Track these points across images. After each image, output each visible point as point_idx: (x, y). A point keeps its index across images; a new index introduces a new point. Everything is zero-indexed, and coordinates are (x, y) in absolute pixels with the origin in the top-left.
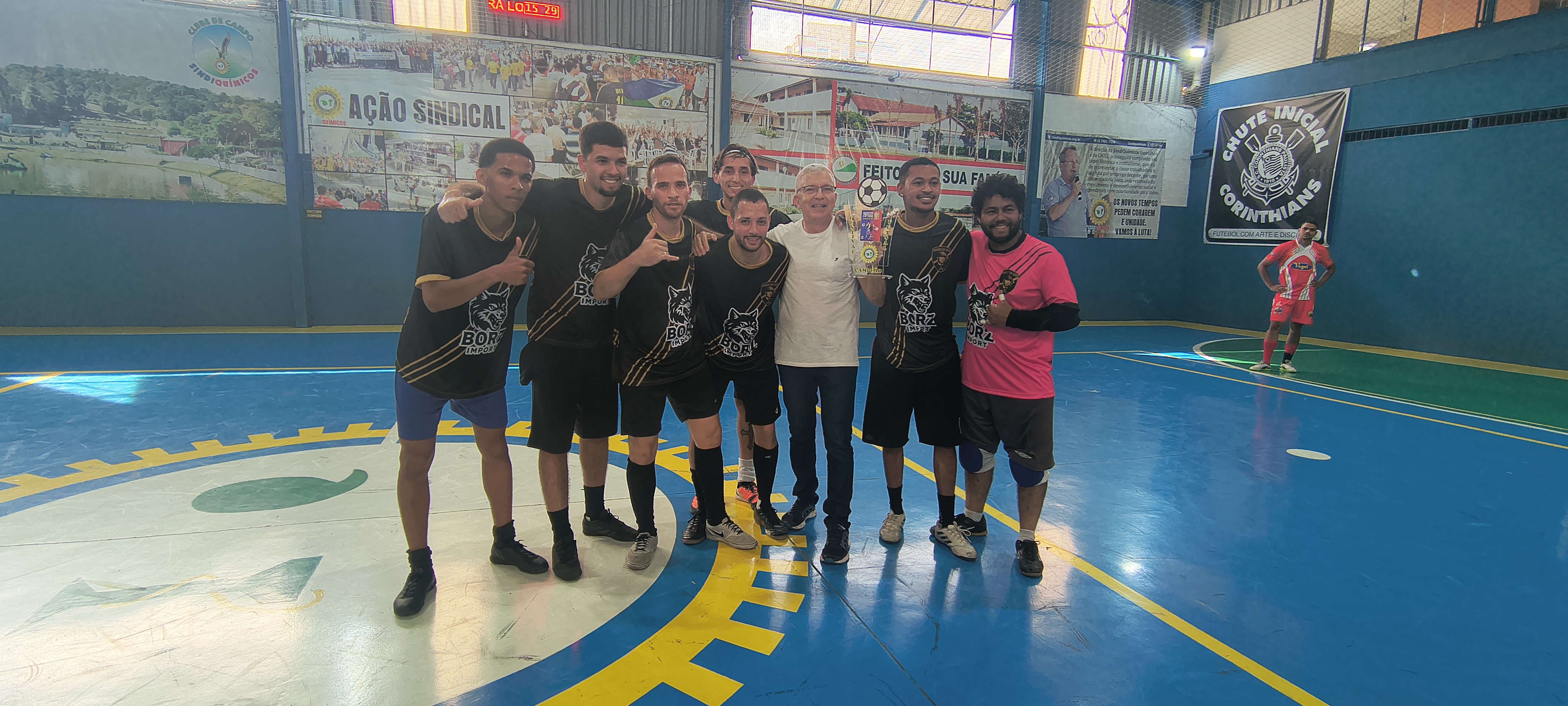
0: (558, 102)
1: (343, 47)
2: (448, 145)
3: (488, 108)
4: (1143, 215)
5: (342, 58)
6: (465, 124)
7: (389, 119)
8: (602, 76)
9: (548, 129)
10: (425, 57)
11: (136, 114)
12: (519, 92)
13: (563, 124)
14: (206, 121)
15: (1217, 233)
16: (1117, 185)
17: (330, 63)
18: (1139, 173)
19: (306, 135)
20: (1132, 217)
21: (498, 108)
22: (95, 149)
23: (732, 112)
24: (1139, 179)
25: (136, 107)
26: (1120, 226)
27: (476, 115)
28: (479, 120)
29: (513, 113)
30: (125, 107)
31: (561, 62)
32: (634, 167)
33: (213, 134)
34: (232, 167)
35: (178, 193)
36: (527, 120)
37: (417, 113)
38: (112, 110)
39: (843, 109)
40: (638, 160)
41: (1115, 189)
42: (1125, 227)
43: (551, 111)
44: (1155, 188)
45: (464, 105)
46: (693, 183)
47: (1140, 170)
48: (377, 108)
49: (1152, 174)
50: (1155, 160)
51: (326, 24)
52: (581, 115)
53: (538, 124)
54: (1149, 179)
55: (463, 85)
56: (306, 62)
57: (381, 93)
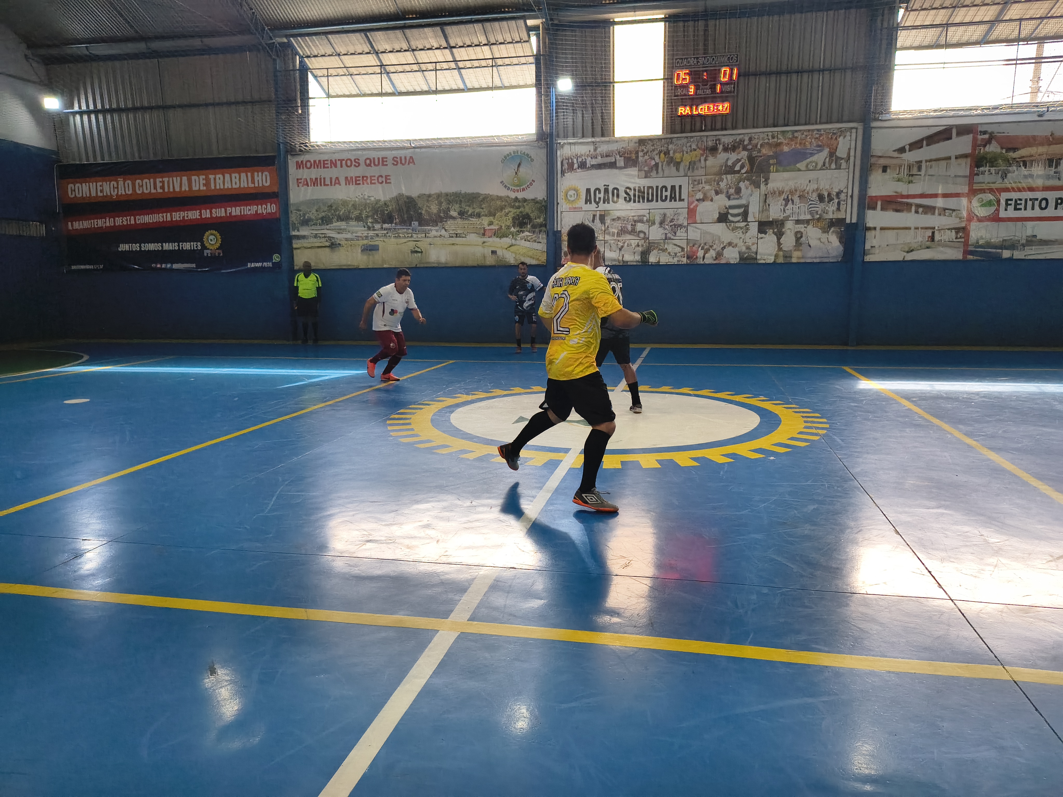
0: (724, 177)
1: (583, 158)
2: (645, 216)
3: (673, 187)
5: (583, 165)
6: (657, 201)
7: (608, 203)
8: (759, 151)
9: (716, 198)
10: (634, 156)
11: (472, 216)
12: (696, 173)
13: (727, 192)
14: (507, 215)
17: (575, 169)
19: (559, 219)
21: (680, 187)
22: (452, 237)
23: (871, 166)
25: (473, 210)
27: (664, 194)
28: (666, 196)
29: (690, 189)
30: (468, 211)
31: (728, 145)
32: (782, 220)
33: (509, 223)
34: (518, 242)
35: (490, 261)
36: (700, 193)
37: (626, 196)
38: (462, 214)
39: (984, 149)
40: (785, 215)
43: (718, 184)
45: (657, 187)
46: (832, 229)
48: (602, 195)
51: (574, 144)
52: (742, 185)
53: (708, 195)
55: (657, 173)
56: (562, 170)
57: (604, 185)
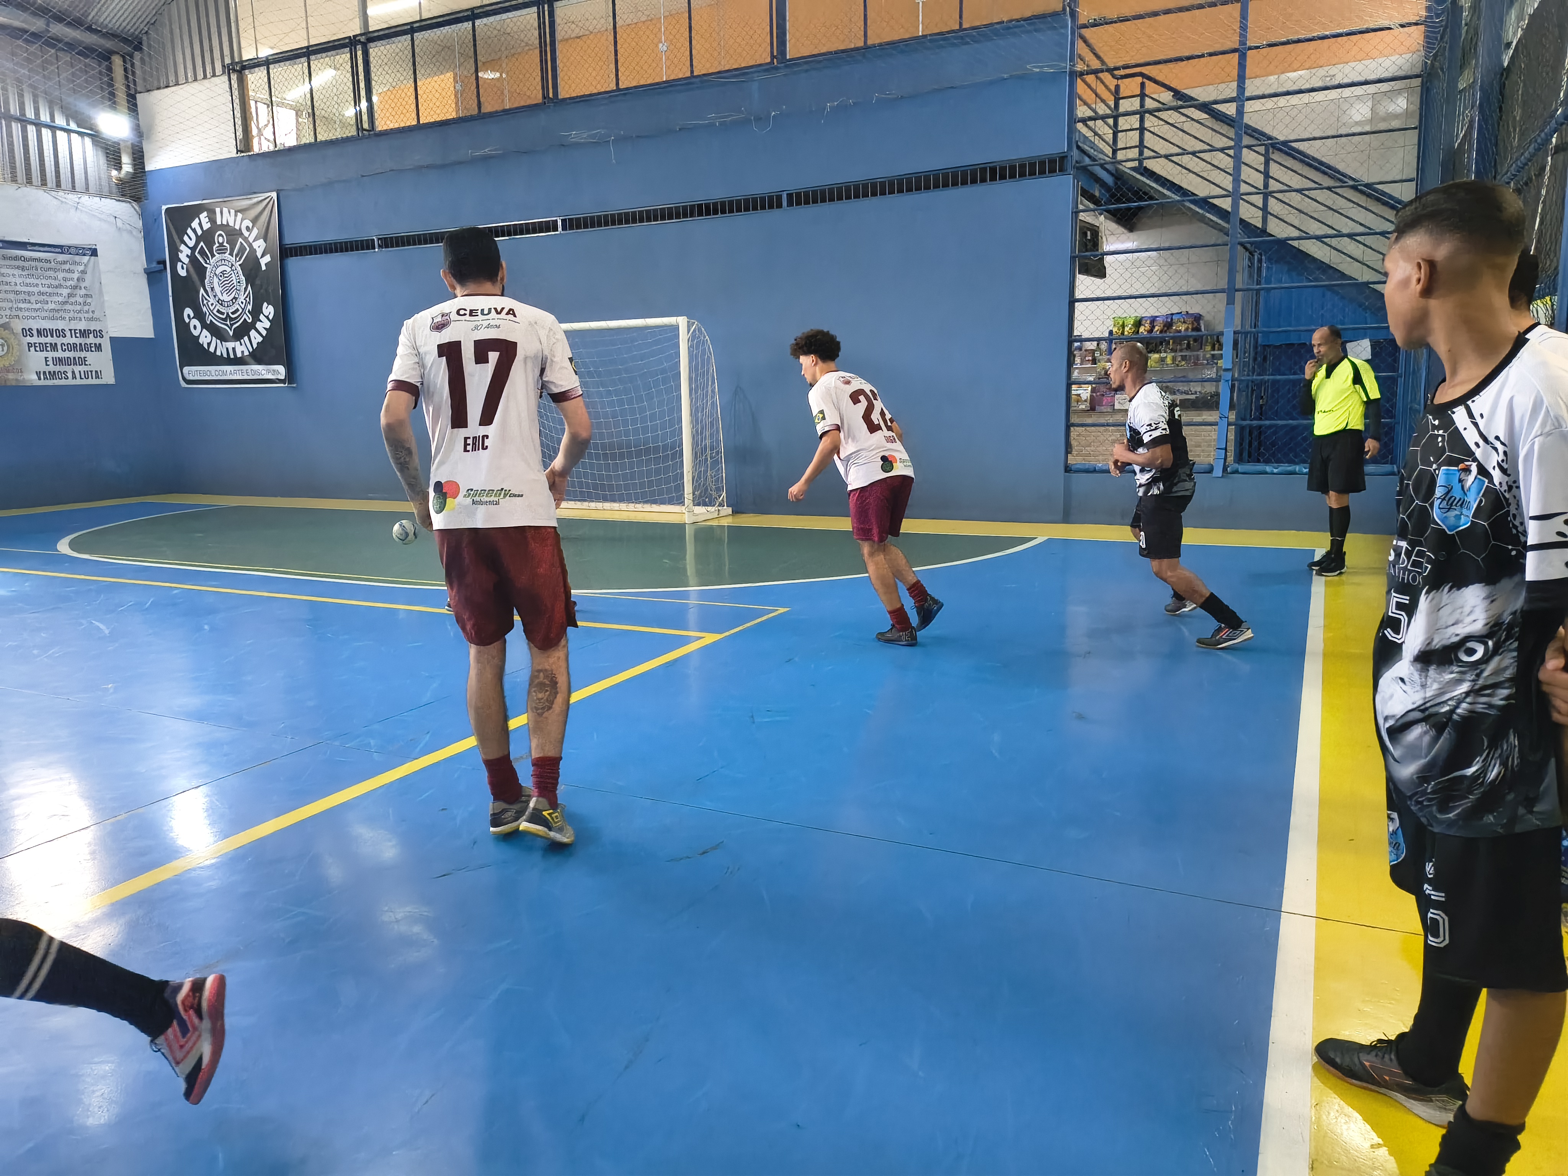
4: (81, 350)
15: (193, 372)
16: (21, 309)
18: (60, 291)
20: (60, 354)
24: (60, 299)
26: (43, 368)
41: (21, 314)
42: (52, 368)
44: (93, 312)
47: (60, 286)
49: (83, 292)
50: (83, 272)
54: (81, 300)
